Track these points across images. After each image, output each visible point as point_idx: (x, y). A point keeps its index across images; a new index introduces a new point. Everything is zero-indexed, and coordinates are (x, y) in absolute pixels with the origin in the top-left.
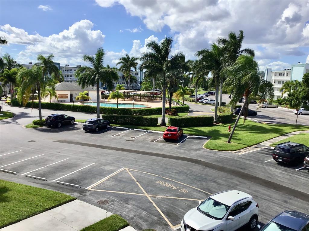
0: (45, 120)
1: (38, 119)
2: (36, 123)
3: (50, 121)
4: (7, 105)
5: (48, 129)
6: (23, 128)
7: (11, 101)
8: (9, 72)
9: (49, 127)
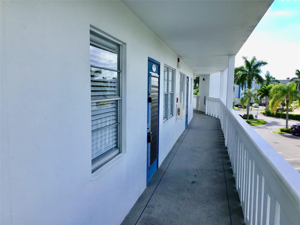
0: (290, 128)
1: (285, 127)
2: (282, 130)
3: (294, 129)
4: (262, 114)
5: (292, 136)
6: (271, 133)
7: (266, 112)
8: (266, 87)
9: (294, 134)
